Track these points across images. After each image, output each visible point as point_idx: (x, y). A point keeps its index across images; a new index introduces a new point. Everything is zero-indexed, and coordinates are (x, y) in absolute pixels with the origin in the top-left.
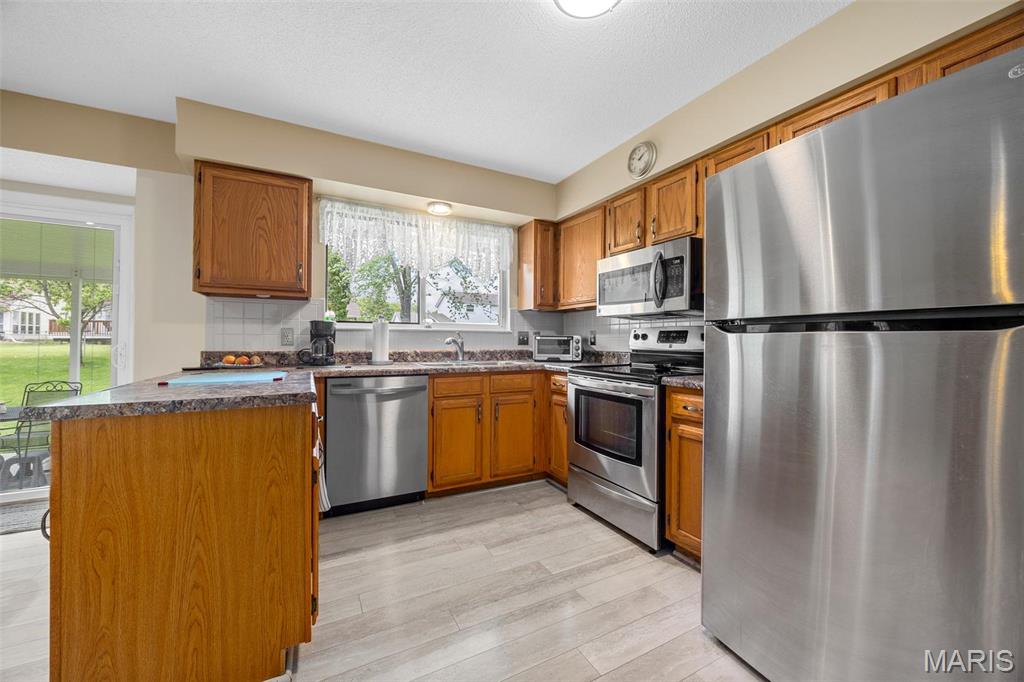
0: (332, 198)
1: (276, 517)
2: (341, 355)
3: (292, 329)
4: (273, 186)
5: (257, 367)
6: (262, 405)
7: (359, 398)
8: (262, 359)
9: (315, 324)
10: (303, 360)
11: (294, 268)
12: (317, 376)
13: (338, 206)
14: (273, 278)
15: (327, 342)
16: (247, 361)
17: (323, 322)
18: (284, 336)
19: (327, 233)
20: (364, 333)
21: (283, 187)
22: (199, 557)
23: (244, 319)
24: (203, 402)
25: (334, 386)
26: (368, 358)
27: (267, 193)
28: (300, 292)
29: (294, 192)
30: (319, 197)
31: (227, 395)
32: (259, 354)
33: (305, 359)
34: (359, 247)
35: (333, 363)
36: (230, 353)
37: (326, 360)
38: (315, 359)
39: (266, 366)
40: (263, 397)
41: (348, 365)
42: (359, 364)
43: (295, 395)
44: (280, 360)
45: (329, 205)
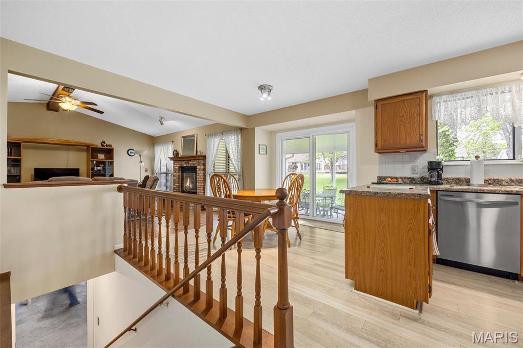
0: (439, 94)
1: (412, 243)
2: (447, 179)
3: (417, 166)
4: (407, 100)
5: (400, 184)
6: (405, 197)
7: (463, 204)
8: (403, 180)
9: (430, 163)
10: (423, 181)
11: (418, 136)
12: (432, 189)
13: (444, 97)
14: (408, 142)
15: (438, 172)
16: (396, 181)
17: (435, 162)
18: (413, 169)
19: (437, 114)
20: (465, 166)
21: (412, 99)
22: (383, 248)
23: (394, 162)
24: (384, 193)
25: (442, 195)
26: (468, 182)
27: (404, 104)
28: (422, 147)
29: (418, 99)
30: (432, 96)
31: (391, 192)
32: (401, 178)
33: (425, 181)
34: (459, 116)
35: (442, 184)
36: (388, 177)
37: (437, 182)
38: (430, 181)
39: (405, 183)
40: (406, 194)
41: (452, 185)
42: (460, 185)
43: (420, 194)
44: (412, 181)
45: (438, 98)
